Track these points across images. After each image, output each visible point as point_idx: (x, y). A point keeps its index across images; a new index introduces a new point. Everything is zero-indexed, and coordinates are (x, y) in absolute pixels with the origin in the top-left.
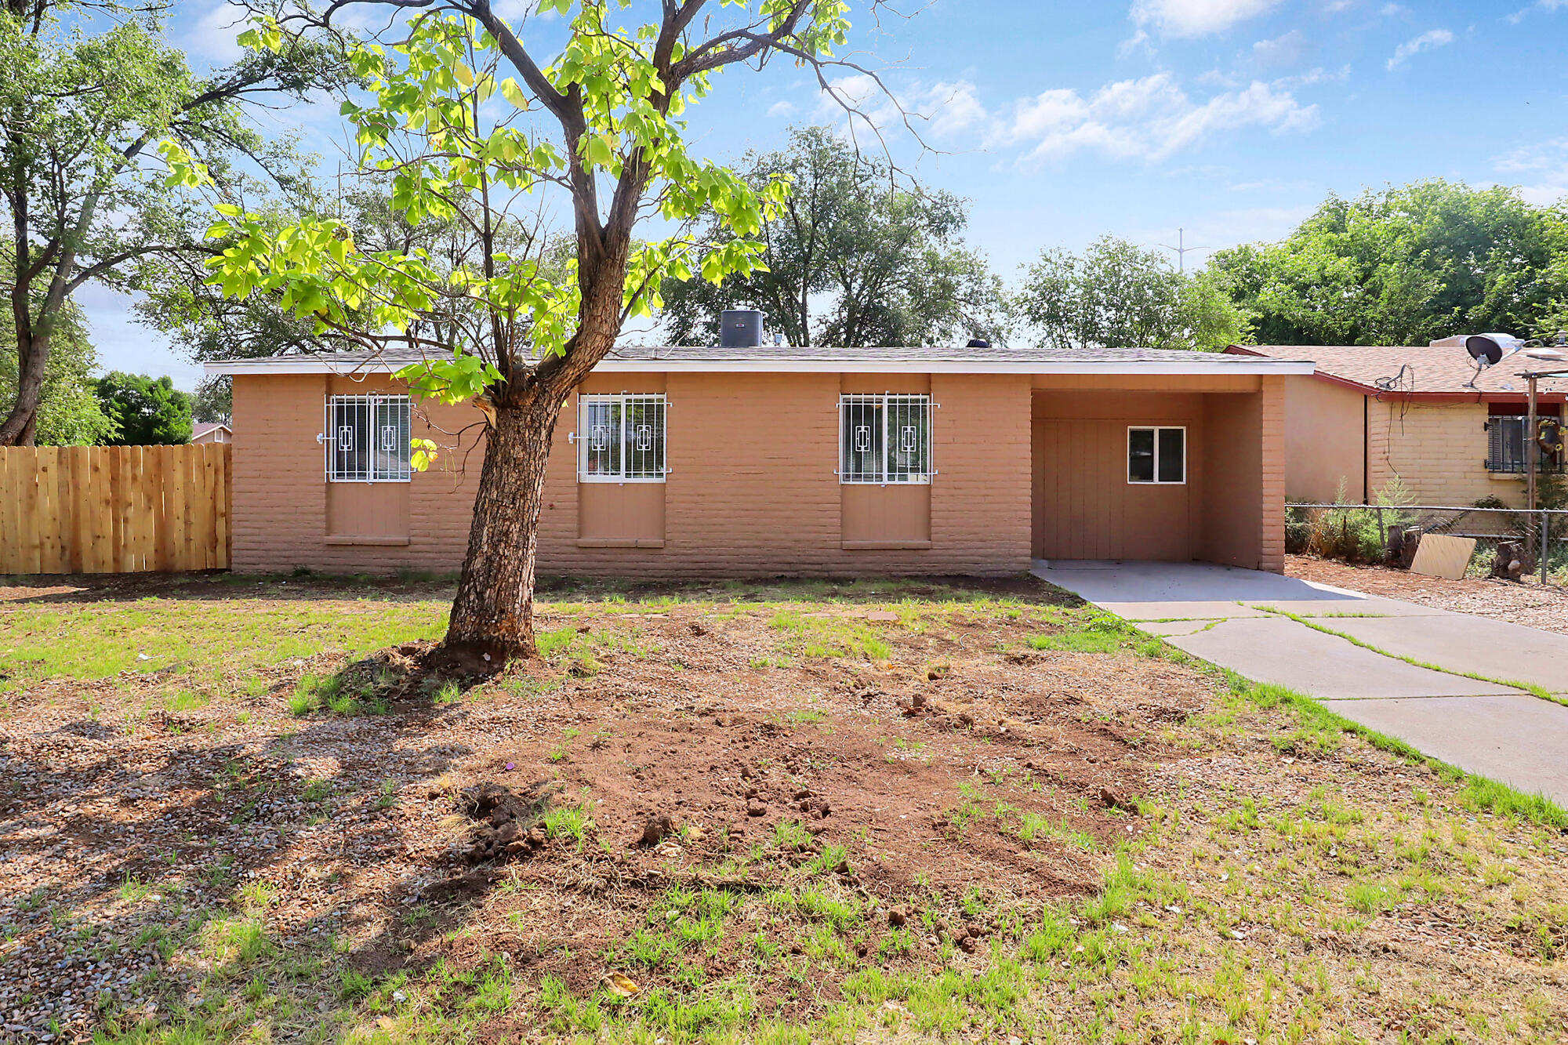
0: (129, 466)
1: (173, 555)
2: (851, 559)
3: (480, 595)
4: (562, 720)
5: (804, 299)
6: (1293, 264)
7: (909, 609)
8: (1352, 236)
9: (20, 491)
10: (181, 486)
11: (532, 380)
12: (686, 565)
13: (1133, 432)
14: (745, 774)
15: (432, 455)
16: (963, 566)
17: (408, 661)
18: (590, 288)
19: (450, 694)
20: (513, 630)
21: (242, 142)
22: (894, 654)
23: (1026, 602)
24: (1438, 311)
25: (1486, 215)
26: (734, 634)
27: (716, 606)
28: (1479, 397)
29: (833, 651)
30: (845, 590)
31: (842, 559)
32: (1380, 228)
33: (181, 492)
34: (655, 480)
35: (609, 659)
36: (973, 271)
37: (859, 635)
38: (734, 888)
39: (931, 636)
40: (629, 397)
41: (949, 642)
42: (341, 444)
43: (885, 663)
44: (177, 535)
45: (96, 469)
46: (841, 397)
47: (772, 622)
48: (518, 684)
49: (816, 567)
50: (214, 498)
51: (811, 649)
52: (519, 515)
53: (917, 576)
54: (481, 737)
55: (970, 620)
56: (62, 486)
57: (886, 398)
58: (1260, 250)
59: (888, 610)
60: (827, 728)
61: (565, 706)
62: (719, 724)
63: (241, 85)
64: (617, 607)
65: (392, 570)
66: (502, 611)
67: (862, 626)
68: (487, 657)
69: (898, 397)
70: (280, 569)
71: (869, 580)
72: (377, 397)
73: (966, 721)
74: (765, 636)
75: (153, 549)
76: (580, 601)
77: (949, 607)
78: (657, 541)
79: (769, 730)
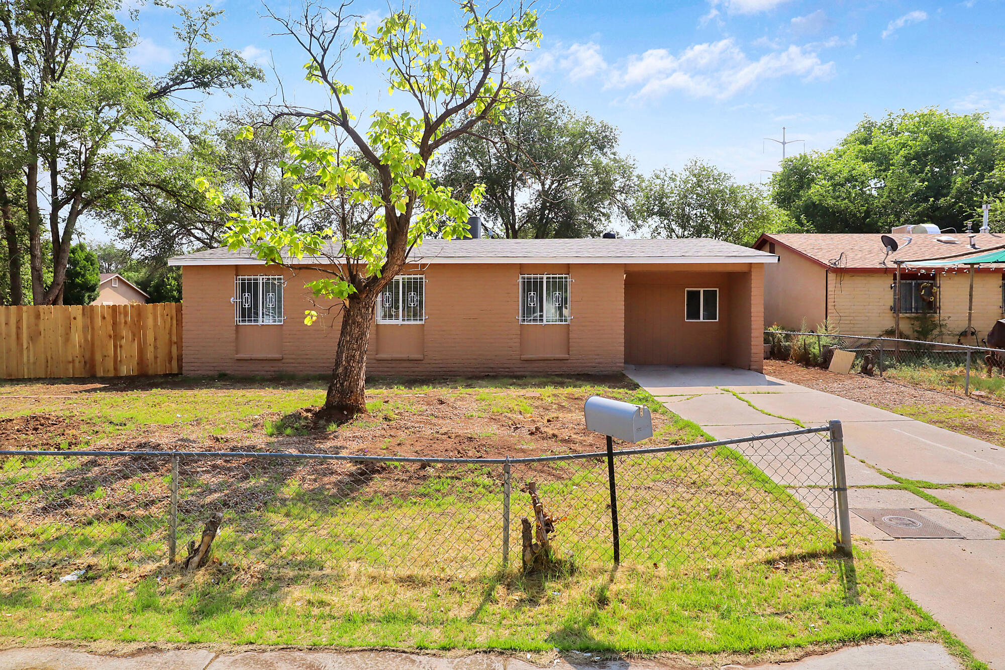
0: (122, 316)
1: (148, 366)
2: (526, 365)
3: (342, 385)
4: (384, 436)
5: (513, 194)
6: (835, 166)
7: (548, 392)
8: (875, 148)
9: (61, 330)
10: (152, 328)
11: (365, 286)
12: (436, 370)
13: (688, 292)
14: (459, 452)
15: (314, 318)
16: (587, 369)
17: (309, 415)
18: (392, 244)
19: (333, 427)
20: (356, 400)
21: (169, 117)
22: (535, 412)
23: (609, 388)
24: (919, 201)
25: (958, 135)
26: (459, 403)
27: (450, 391)
28: (886, 271)
29: (504, 410)
30: (520, 382)
31: (521, 366)
32: (892, 142)
33: (151, 330)
34: (418, 322)
35: (400, 414)
36: (625, 171)
37: (520, 404)
38: (452, 478)
39: (555, 404)
40: (404, 276)
41: (563, 407)
42: (244, 303)
43: (529, 415)
44: (150, 355)
45: (104, 318)
46: (521, 276)
47: (478, 397)
48: (361, 424)
49: (507, 370)
50: (170, 333)
51: (494, 409)
52: (359, 347)
53: (562, 375)
54: (351, 442)
55: (576, 396)
56: (85, 328)
57: (545, 276)
58: (815, 156)
59: (537, 392)
60: (495, 438)
61: (383, 432)
62: (449, 437)
63: (172, 86)
64: (400, 391)
65: (273, 373)
66: (352, 392)
67: (522, 399)
68: (345, 413)
69: (551, 276)
70: (210, 373)
71: (533, 377)
72: (264, 277)
73: (554, 435)
74: (474, 404)
75: (135, 363)
76: (382, 388)
77: (570, 390)
78: (420, 356)
79: (470, 439)
